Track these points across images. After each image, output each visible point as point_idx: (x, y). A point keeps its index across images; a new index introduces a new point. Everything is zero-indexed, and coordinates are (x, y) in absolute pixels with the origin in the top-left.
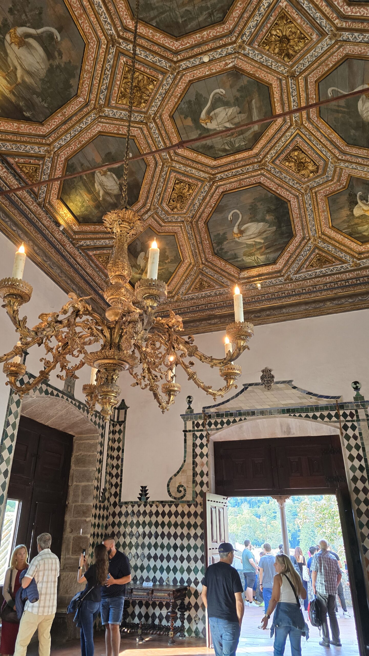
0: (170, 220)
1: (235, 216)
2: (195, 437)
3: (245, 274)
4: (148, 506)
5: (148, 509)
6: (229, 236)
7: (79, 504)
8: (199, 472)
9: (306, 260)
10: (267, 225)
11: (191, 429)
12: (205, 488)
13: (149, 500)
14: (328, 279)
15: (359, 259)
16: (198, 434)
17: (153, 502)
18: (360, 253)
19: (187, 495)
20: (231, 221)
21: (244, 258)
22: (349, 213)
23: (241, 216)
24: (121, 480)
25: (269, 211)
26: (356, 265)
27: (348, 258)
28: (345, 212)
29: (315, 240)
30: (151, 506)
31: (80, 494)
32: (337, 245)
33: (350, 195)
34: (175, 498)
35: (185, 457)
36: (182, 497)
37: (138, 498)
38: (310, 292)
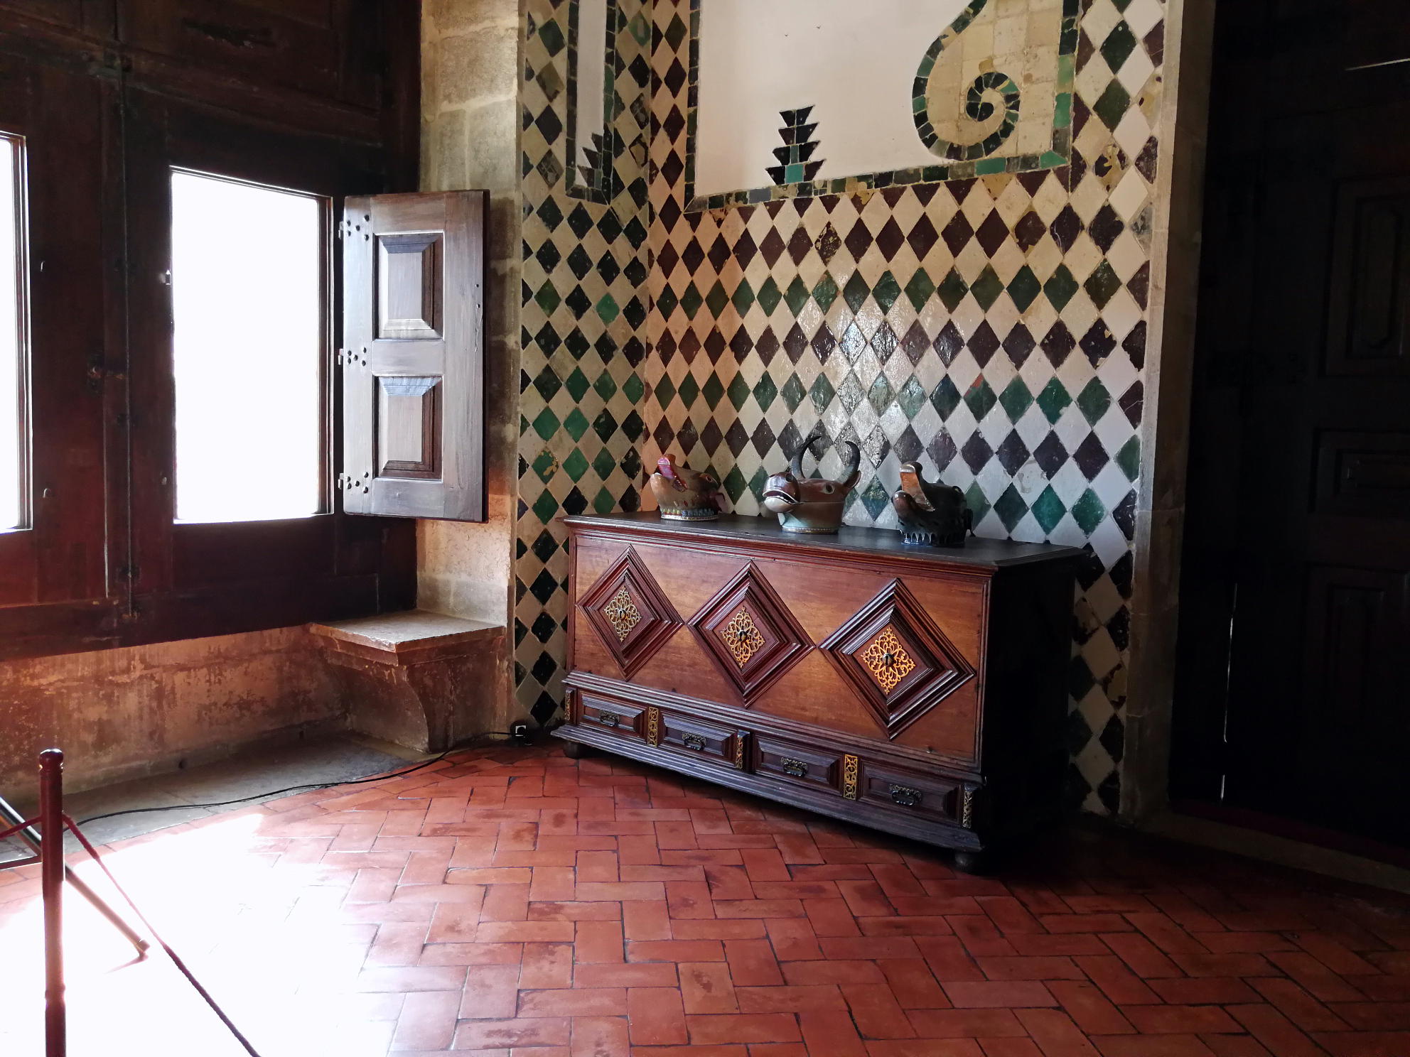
4: (817, 204)
5: (815, 220)
13: (820, 176)
17: (840, 184)
19: (1020, 127)
24: (693, 100)
30: (830, 203)
34: (954, 151)
36: (994, 141)
37: (770, 171)
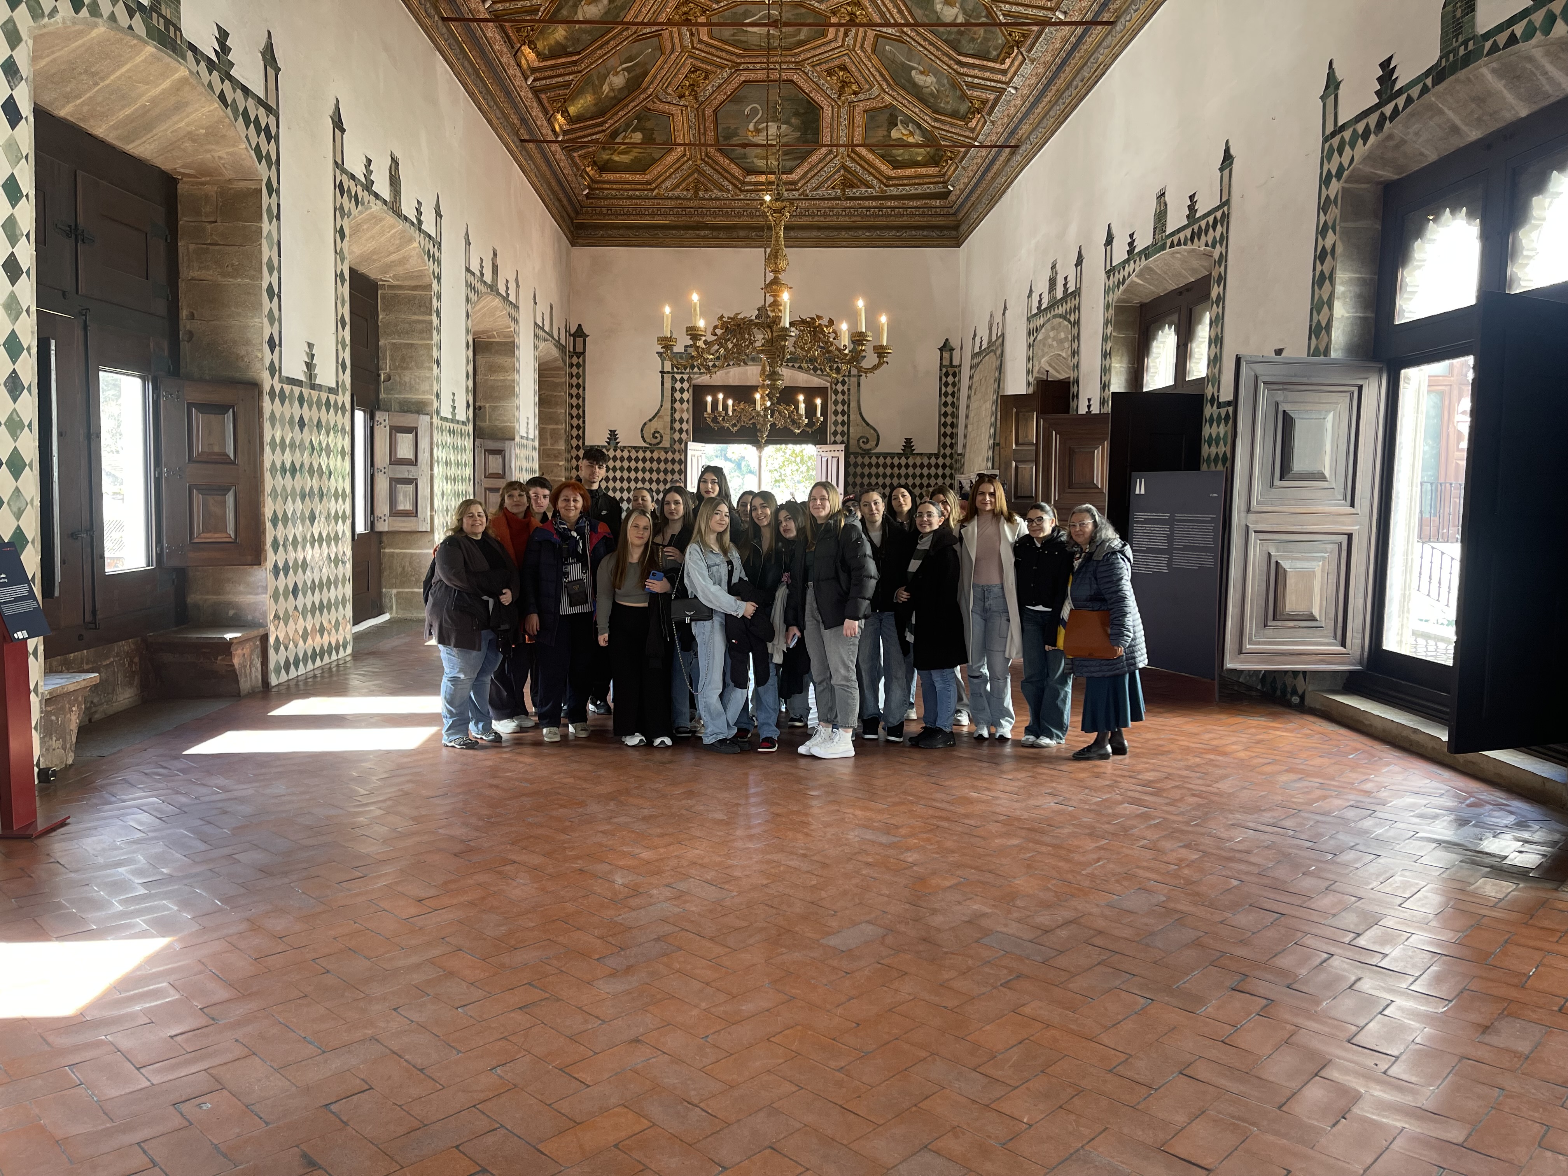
0: (669, 100)
1: (754, 111)
2: (674, 380)
3: (752, 179)
4: (619, 450)
5: (619, 454)
6: (741, 132)
7: (549, 447)
8: (677, 419)
9: (828, 178)
10: (791, 129)
11: (670, 370)
12: (684, 436)
13: (619, 445)
14: (848, 204)
15: (886, 186)
16: (678, 377)
17: (625, 447)
18: (889, 178)
19: (663, 442)
20: (748, 116)
21: (755, 160)
22: (886, 133)
23: (761, 112)
24: (584, 422)
25: (796, 114)
26: (882, 191)
27: (875, 182)
28: (882, 132)
29: (843, 158)
30: (622, 451)
31: (549, 437)
32: (866, 166)
33: (891, 115)
34: (650, 444)
35: (662, 401)
36: (658, 444)
38: (825, 215)
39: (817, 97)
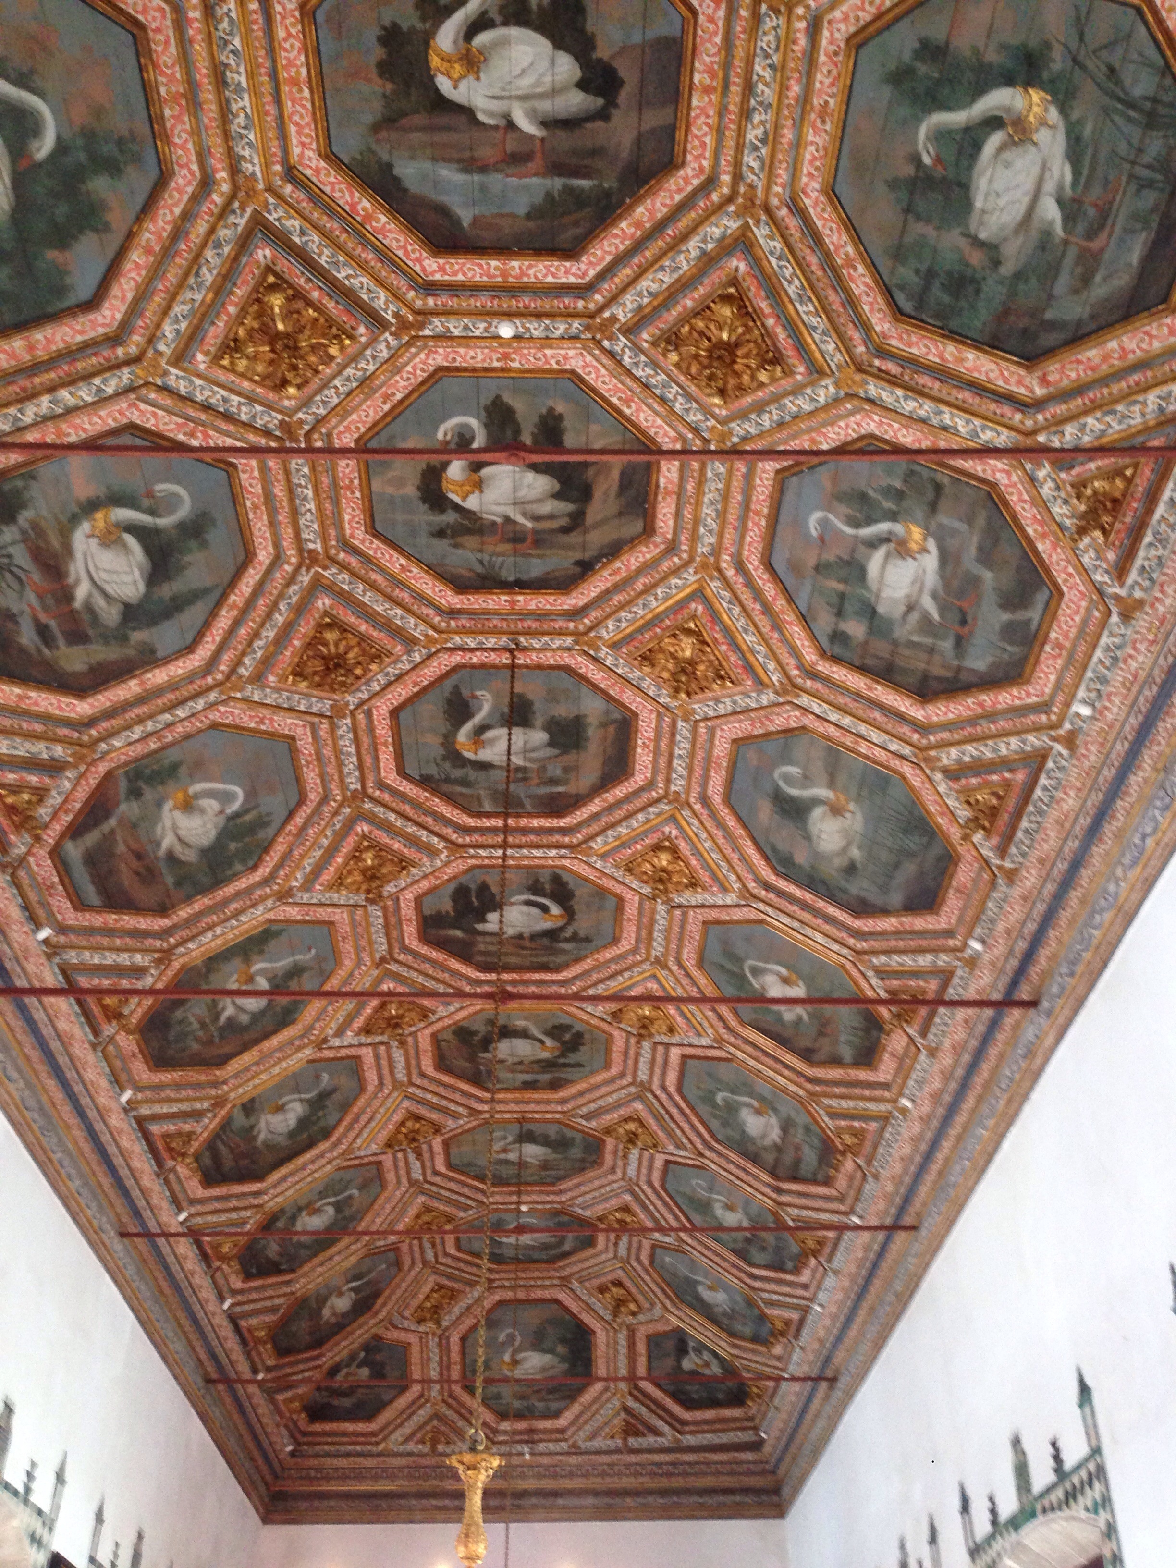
0: (406, 1326)
9: (605, 1424)
10: (557, 1360)
14: (633, 1458)
15: (681, 1434)
18: (684, 1423)
20: (503, 1343)
21: (512, 1401)
22: (675, 1364)
23: (519, 1339)
25: (563, 1341)
26: (676, 1440)
27: (666, 1428)
28: (670, 1362)
29: (623, 1396)
32: (655, 1409)
33: (681, 1341)
38: (603, 1474)
39: (587, 1319)
